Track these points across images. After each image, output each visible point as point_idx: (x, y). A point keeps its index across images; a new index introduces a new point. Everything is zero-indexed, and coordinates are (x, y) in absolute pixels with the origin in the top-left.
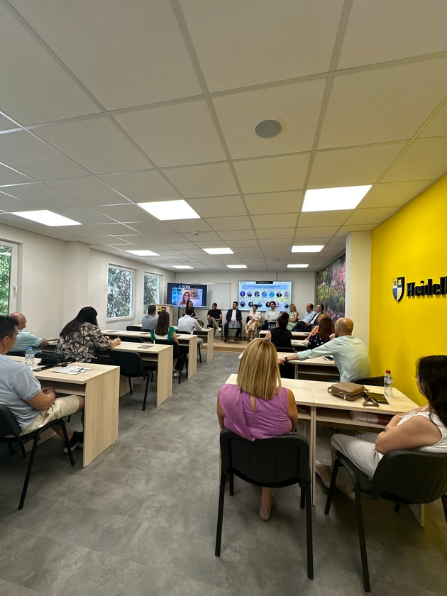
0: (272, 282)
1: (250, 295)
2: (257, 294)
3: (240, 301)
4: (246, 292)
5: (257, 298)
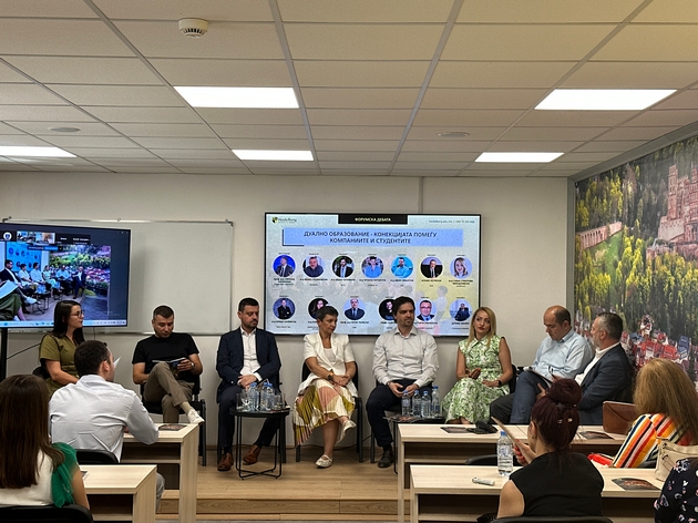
0: (401, 219)
1: (313, 271)
2: (343, 266)
3: (275, 296)
4: (300, 256)
5: (345, 281)
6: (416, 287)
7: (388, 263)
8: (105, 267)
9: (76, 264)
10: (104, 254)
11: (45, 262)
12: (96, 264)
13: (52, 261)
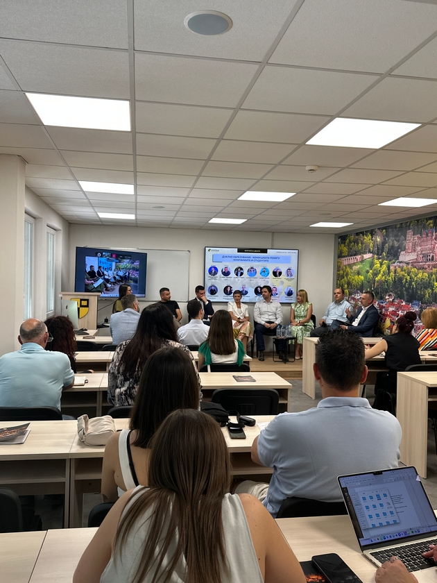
0: (265, 251)
1: (226, 274)
2: (239, 272)
4: (220, 267)
5: (240, 278)
6: (271, 281)
7: (259, 271)
8: (137, 270)
9: (126, 268)
10: (137, 264)
11: (114, 268)
12: (134, 269)
13: (116, 267)
